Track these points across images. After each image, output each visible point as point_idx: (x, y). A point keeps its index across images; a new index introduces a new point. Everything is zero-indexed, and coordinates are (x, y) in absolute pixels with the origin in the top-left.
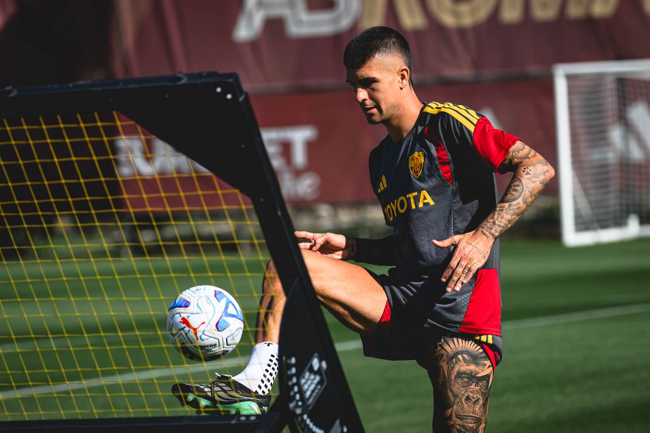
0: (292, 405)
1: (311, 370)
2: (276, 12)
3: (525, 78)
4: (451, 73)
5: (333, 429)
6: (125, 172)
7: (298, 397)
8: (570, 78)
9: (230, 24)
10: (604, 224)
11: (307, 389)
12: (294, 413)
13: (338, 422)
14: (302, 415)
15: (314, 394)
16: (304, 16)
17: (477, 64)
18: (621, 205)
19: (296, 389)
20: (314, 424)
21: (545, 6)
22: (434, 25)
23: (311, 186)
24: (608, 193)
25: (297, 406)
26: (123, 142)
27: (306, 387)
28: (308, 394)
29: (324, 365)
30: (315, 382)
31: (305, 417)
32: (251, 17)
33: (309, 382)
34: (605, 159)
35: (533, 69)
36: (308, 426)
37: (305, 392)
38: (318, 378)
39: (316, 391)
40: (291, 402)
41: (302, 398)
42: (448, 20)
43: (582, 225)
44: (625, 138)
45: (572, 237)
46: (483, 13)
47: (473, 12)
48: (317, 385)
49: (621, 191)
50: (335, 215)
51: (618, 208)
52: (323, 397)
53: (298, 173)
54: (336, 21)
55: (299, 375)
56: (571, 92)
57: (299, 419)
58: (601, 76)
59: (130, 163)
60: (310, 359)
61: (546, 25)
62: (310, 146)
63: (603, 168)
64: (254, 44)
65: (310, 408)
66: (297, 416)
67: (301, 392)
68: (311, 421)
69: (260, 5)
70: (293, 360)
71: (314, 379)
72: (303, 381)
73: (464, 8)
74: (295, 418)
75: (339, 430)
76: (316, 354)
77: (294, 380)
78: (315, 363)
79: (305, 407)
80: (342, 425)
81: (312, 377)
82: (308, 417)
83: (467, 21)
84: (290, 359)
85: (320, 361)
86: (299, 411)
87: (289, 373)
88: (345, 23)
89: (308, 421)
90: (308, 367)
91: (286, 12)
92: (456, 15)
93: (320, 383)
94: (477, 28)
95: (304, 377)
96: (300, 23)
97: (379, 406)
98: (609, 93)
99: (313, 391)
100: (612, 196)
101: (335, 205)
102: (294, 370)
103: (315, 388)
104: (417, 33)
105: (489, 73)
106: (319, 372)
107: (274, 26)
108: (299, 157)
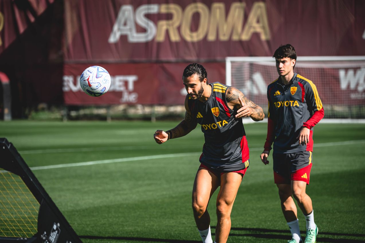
2: (124, 33)
3: (215, 62)
4: (188, 58)
6: (66, 89)
8: (232, 62)
9: (107, 36)
16: (135, 34)
17: (198, 55)
21: (224, 35)
22: (183, 41)
23: (135, 98)
26: (66, 78)
32: (115, 34)
35: (219, 58)
42: (188, 39)
44: (252, 86)
46: (201, 37)
47: (198, 36)
50: (144, 108)
53: (130, 93)
54: (147, 37)
56: (232, 68)
58: (243, 62)
59: (68, 86)
62: (135, 83)
64: (116, 44)
69: (119, 29)
73: (194, 34)
88: (150, 38)
91: (128, 33)
92: (191, 37)
94: (199, 42)
96: (133, 37)
98: (246, 69)
101: (144, 105)
104: (177, 43)
105: (202, 59)
107: (124, 38)
108: (131, 87)
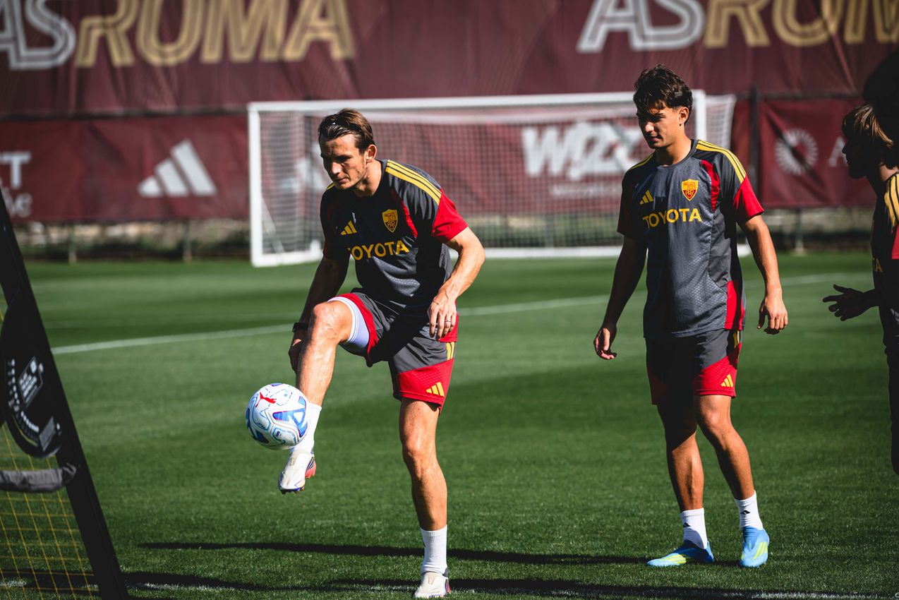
0: (10, 403)
1: (29, 372)
3: (222, 113)
4: (155, 107)
5: (48, 427)
7: (16, 396)
8: (262, 114)
10: (288, 249)
11: (25, 390)
12: (13, 410)
13: (52, 420)
14: (19, 412)
15: (31, 394)
16: (25, 51)
17: (179, 100)
18: (305, 231)
19: (15, 388)
20: (30, 421)
21: (242, 49)
22: (142, 63)
23: (26, 205)
24: (293, 220)
25: (15, 404)
27: (24, 387)
28: (26, 393)
29: (41, 367)
30: (33, 383)
31: (22, 414)
33: (27, 383)
34: (291, 189)
35: (229, 106)
36: (25, 423)
37: (23, 392)
38: (35, 380)
39: (33, 391)
40: (10, 400)
41: (20, 397)
42: (155, 59)
43: (269, 247)
44: (311, 171)
45: (260, 258)
46: (186, 54)
47: (177, 53)
48: (34, 386)
49: (305, 218)
50: (46, 232)
51: (302, 234)
52: (39, 397)
53: (15, 194)
54: (55, 56)
55: (18, 376)
56: (263, 127)
57: (17, 416)
58: (291, 114)
60: (29, 362)
61: (241, 66)
62: (24, 168)
63: (289, 197)
65: (27, 406)
66: (15, 413)
67: (20, 391)
68: (27, 418)
70: (13, 363)
71: (32, 379)
72: (21, 382)
73: (170, 49)
74: (13, 416)
75: (53, 427)
76: (34, 358)
77: (14, 380)
78: (33, 366)
79: (23, 406)
80: (55, 424)
81: (30, 378)
82: (25, 414)
83: (172, 61)
84: (11, 361)
85: (38, 365)
86: (17, 409)
87: (9, 374)
88: (62, 59)
89: (25, 418)
90: (26, 369)
91: (9, 47)
92: (163, 55)
93: (37, 384)
94: (179, 66)
95: (22, 378)
96: (19, 58)
97: (84, 406)
98: (297, 129)
99: (30, 392)
100: (297, 222)
102: (13, 372)
103: (32, 389)
104: (126, 70)
105: (189, 109)
106: (36, 374)
108: (16, 179)
